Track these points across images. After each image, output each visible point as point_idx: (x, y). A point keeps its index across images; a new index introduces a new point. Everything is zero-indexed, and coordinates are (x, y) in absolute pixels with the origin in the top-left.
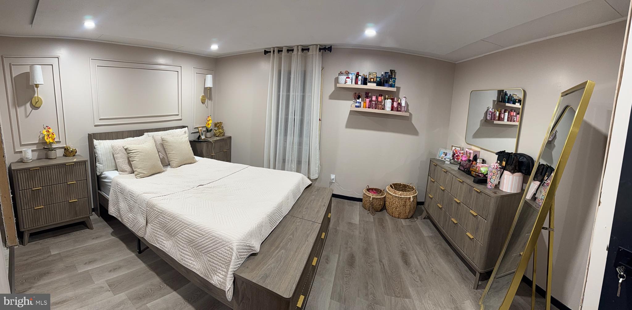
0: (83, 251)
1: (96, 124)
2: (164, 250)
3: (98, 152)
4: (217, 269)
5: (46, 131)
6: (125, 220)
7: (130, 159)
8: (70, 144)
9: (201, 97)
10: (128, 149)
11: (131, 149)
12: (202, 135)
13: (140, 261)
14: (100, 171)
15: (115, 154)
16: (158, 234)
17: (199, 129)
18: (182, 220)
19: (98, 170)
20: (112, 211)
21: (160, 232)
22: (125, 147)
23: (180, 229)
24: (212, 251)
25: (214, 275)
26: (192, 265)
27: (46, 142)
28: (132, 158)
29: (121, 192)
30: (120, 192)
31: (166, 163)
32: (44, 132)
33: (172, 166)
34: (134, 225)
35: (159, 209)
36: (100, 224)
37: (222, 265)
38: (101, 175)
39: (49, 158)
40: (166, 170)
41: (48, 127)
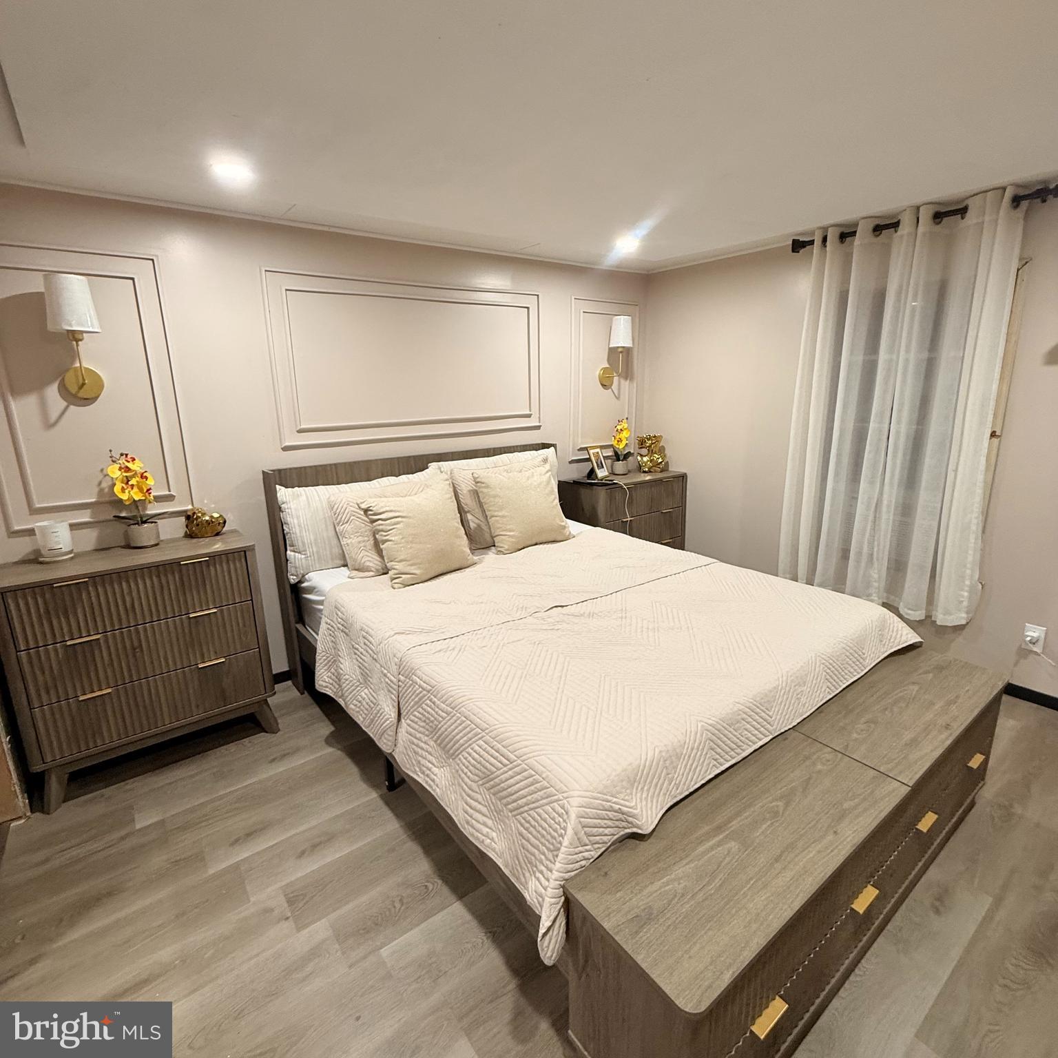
0: (236, 803)
1: (287, 444)
2: (432, 792)
3: (289, 519)
4: (537, 862)
5: (120, 469)
6: (352, 706)
7: (377, 536)
8: (206, 502)
9: (598, 373)
10: (371, 510)
11: (381, 511)
12: (601, 466)
13: (388, 814)
14: (297, 572)
15: (338, 524)
16: (422, 749)
17: (591, 452)
18: (469, 716)
19: (291, 569)
20: (324, 681)
21: (425, 743)
22: (364, 506)
23: (465, 738)
24: (526, 808)
25: (531, 875)
26: (489, 841)
27: (121, 501)
28: (381, 535)
29: (345, 630)
30: (342, 631)
31: (481, 541)
32: (113, 472)
33: (499, 549)
34: (372, 720)
35: (424, 679)
36: (302, 713)
37: (546, 851)
38: (300, 582)
39: (132, 545)
40: (481, 561)
41: (127, 455)
